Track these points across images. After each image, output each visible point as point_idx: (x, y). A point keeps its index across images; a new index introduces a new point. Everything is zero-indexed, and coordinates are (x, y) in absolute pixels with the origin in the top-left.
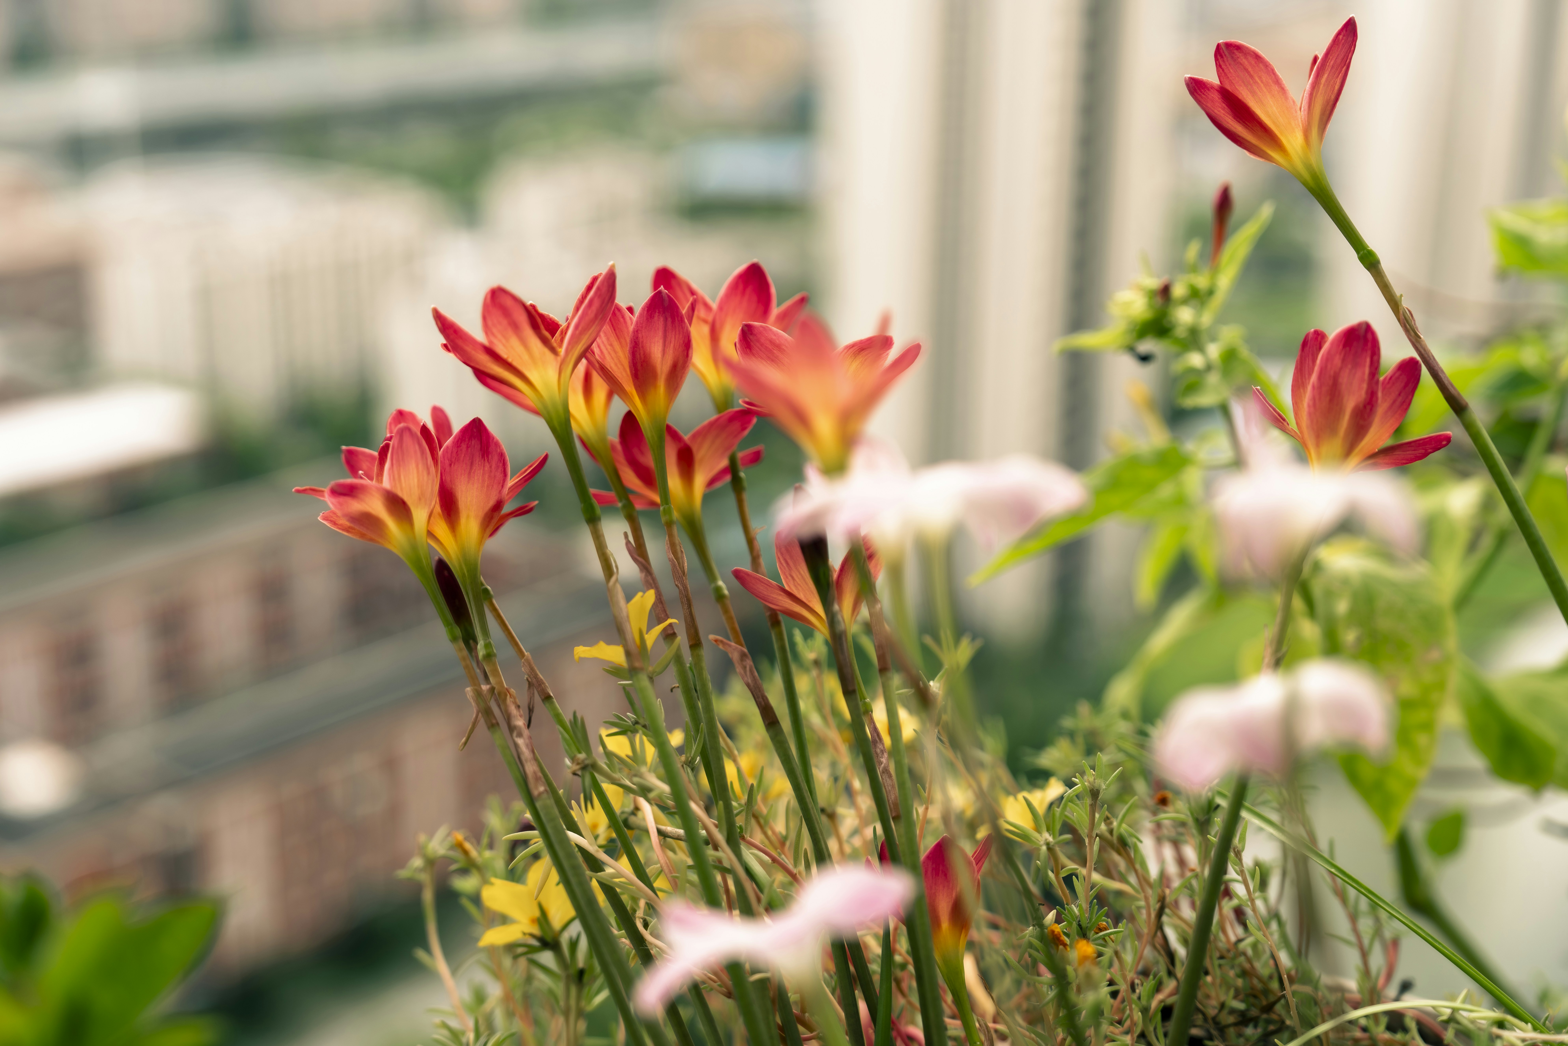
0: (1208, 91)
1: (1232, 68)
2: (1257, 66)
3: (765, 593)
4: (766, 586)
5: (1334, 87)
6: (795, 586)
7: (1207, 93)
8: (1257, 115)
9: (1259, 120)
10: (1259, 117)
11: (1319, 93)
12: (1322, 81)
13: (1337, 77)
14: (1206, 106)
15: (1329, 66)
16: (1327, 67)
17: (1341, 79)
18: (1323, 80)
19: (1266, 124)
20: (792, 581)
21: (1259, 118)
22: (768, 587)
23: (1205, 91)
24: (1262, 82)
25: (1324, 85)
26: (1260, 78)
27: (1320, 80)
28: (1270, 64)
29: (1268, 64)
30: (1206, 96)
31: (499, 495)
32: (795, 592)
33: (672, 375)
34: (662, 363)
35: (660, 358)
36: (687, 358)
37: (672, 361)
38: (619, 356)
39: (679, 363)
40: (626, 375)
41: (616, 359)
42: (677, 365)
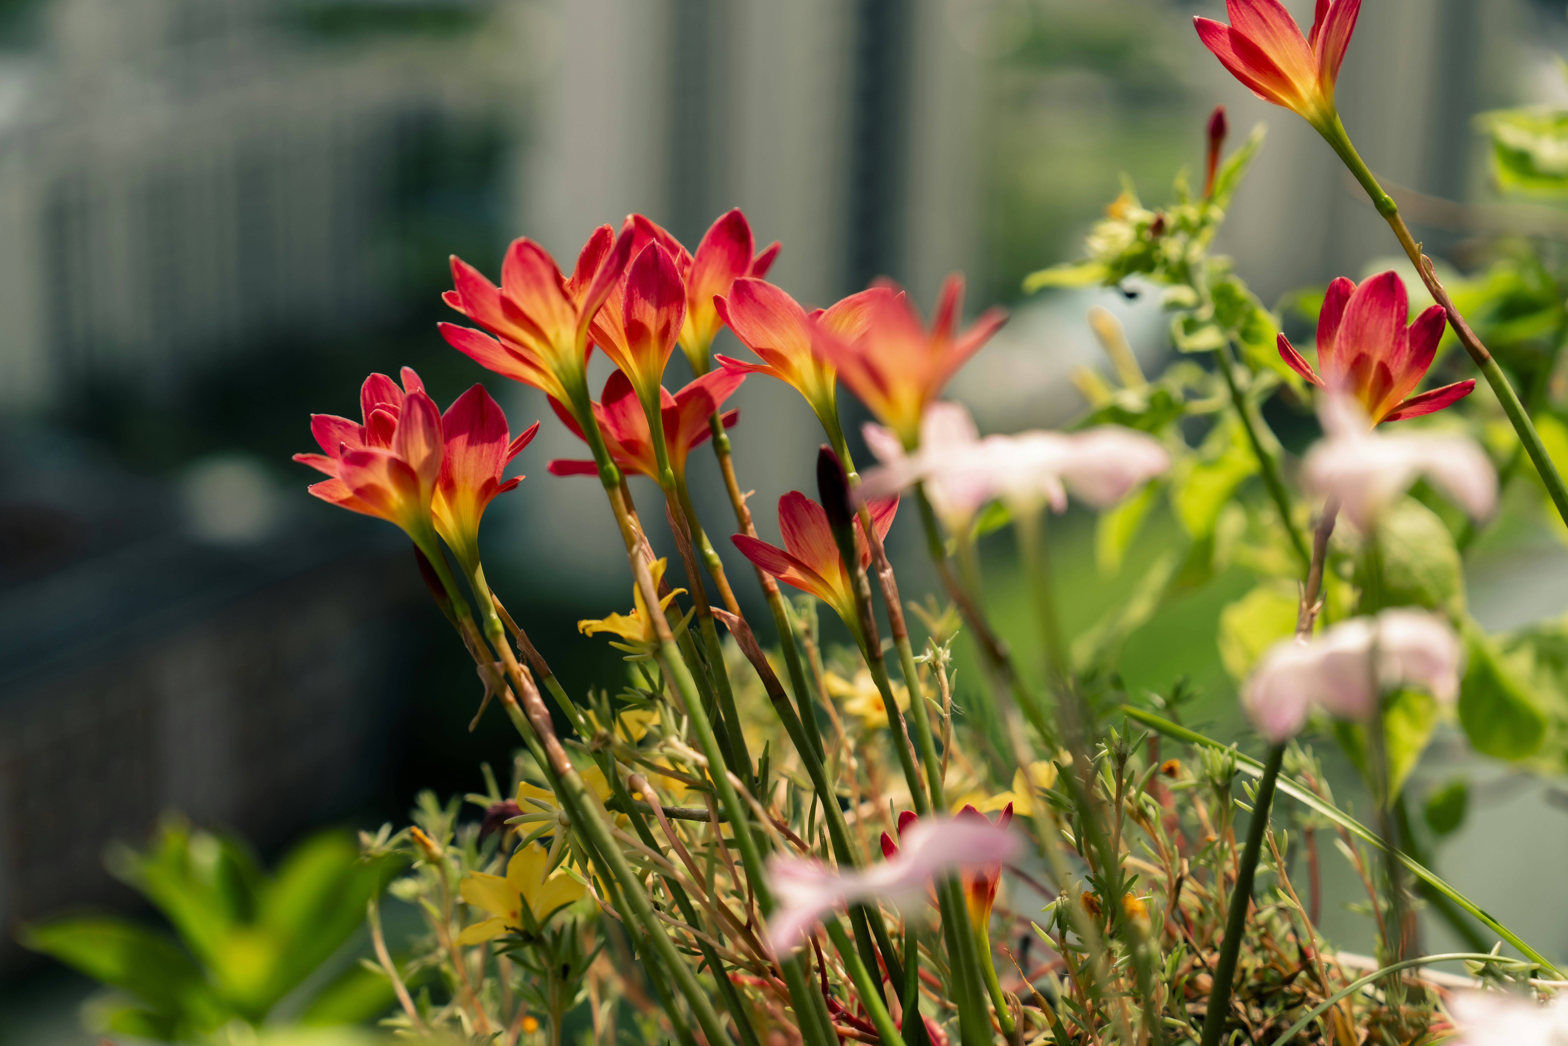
0: (1219, 34)
1: (1244, 12)
2: (1271, 9)
3: (767, 560)
4: (768, 552)
5: (1346, 29)
6: (799, 552)
7: (1218, 36)
8: (1271, 59)
9: (1273, 65)
10: (1272, 61)
11: (1332, 36)
12: (1334, 23)
13: (1349, 18)
14: (1217, 49)
15: (1341, 8)
16: (1339, 10)
17: (1352, 20)
18: (1336, 23)
19: (1279, 68)
20: (796, 547)
21: (1273, 63)
22: (771, 554)
23: (1216, 34)
24: (1275, 26)
25: (1337, 27)
26: (1273, 22)
27: (1333, 23)
28: (1283, 8)
29: (1281, 8)
30: (1217, 39)
31: (496, 469)
32: (799, 558)
33: (665, 333)
34: (657, 320)
35: (654, 315)
36: (680, 315)
37: (666, 318)
38: (610, 313)
39: (673, 320)
40: (619, 333)
41: (606, 316)
42: (671, 322)
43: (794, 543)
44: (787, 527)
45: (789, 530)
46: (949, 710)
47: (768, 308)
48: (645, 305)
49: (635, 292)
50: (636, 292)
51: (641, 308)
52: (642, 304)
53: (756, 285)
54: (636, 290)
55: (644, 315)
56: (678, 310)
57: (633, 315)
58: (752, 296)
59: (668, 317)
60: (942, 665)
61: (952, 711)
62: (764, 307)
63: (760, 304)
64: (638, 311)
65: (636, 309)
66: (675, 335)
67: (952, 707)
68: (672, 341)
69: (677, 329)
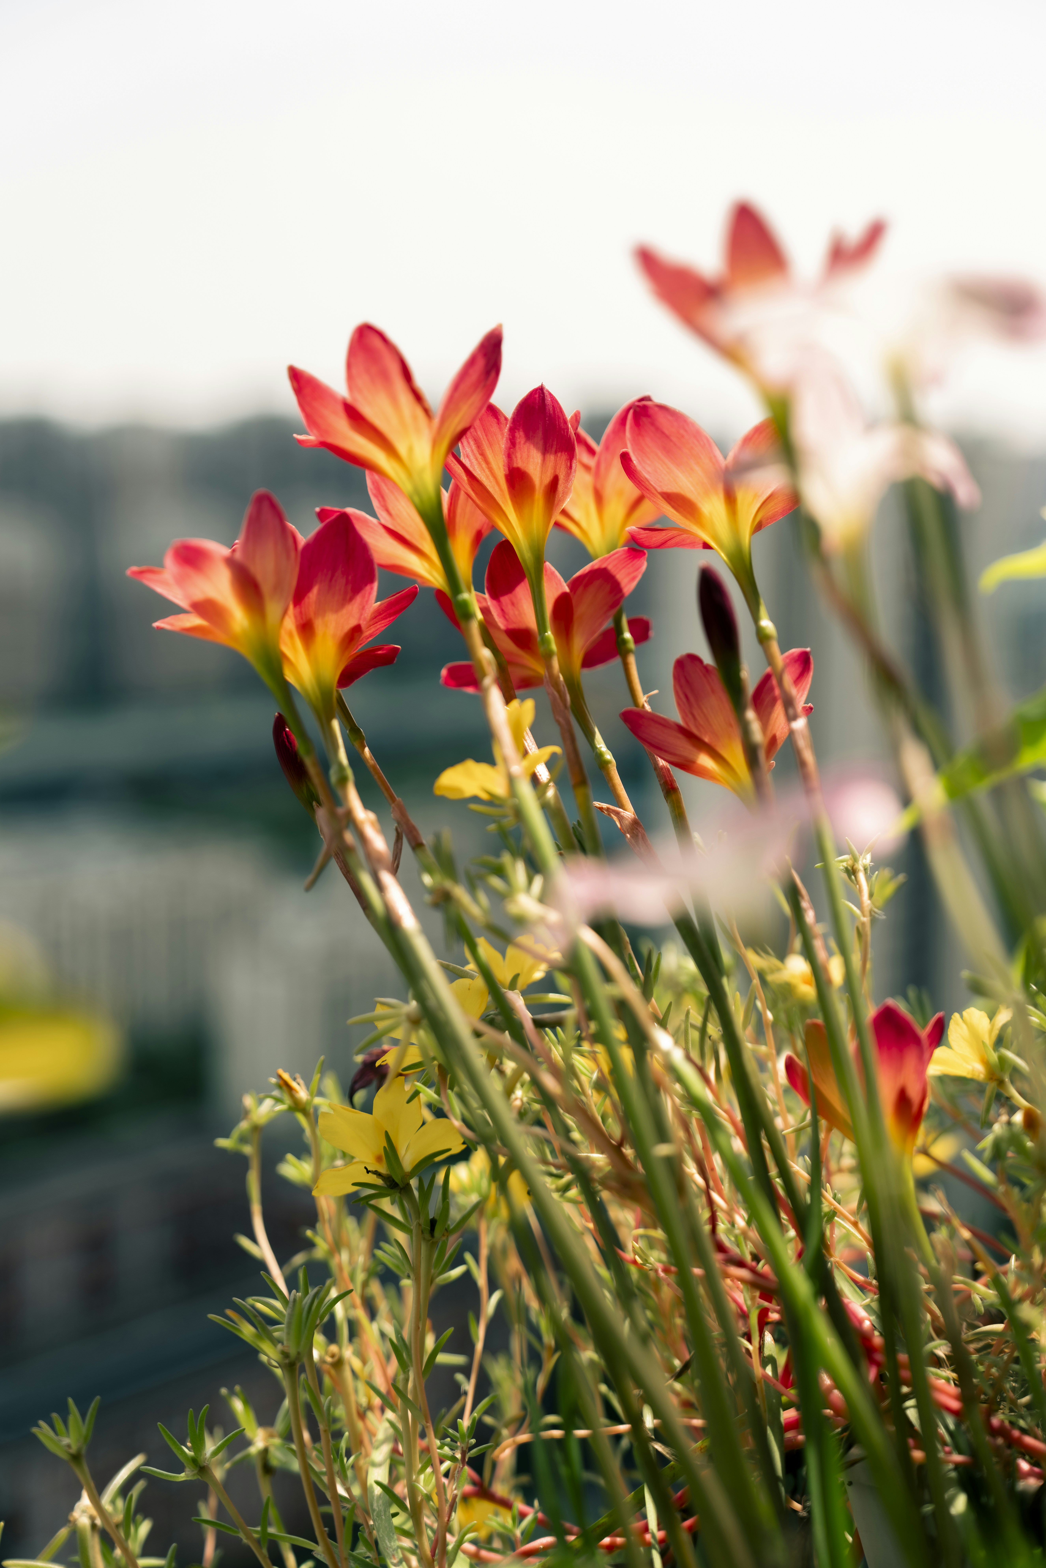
4: (660, 725)
6: (697, 726)
20: (691, 719)
22: (663, 728)
31: (361, 615)
32: (694, 730)
33: (553, 487)
34: (542, 471)
35: (539, 464)
36: (569, 472)
37: (553, 471)
38: (491, 468)
39: (562, 477)
40: (501, 490)
41: (487, 470)
42: (559, 477)
43: (690, 716)
44: (682, 696)
45: (684, 700)
46: (867, 913)
47: (674, 439)
48: (529, 452)
49: (518, 436)
50: (520, 436)
51: (525, 455)
52: (526, 450)
53: (656, 409)
54: (519, 434)
55: (527, 464)
56: (567, 465)
57: (515, 462)
58: (653, 424)
59: (555, 471)
60: (861, 868)
61: (871, 915)
62: (667, 437)
63: (663, 433)
64: (521, 458)
65: (518, 455)
66: (563, 493)
67: (871, 911)
68: (560, 500)
69: (566, 487)
